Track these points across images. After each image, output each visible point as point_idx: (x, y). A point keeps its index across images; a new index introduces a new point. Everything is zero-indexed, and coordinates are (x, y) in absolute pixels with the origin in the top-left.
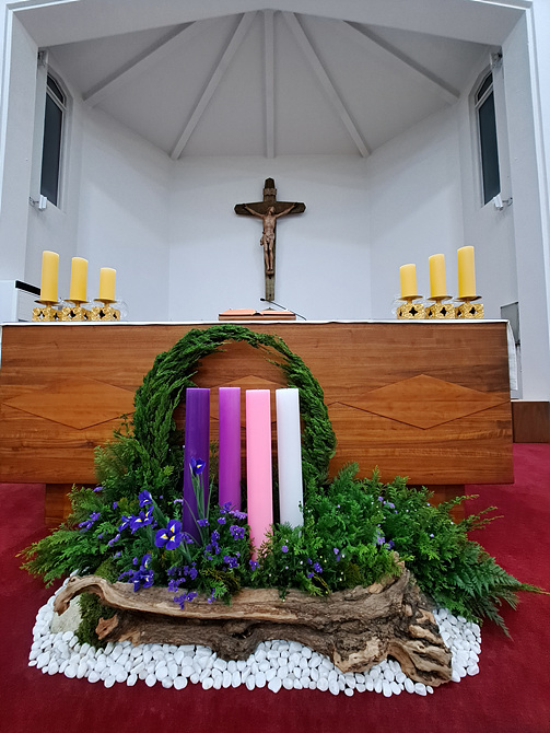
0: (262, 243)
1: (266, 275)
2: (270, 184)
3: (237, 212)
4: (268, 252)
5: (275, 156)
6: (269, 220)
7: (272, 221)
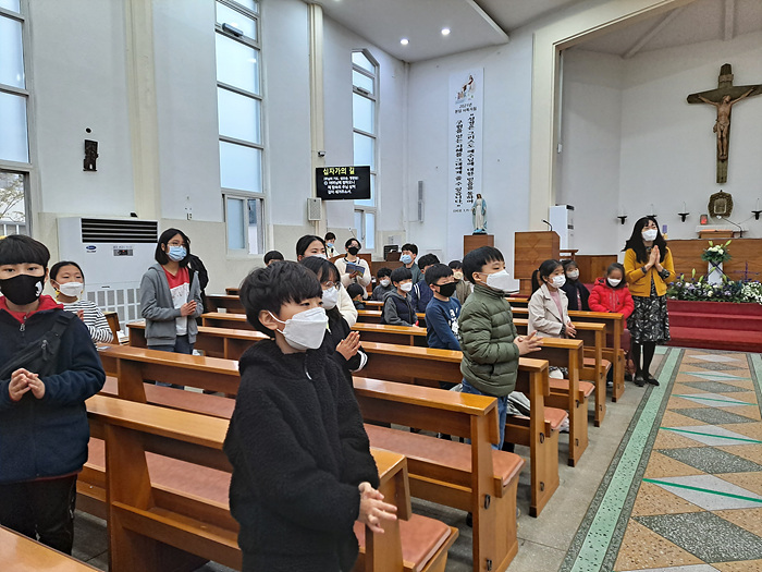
0: (715, 130)
1: (719, 159)
2: (726, 69)
3: (689, 102)
4: (722, 139)
5: (734, 36)
6: (724, 109)
7: (727, 109)
